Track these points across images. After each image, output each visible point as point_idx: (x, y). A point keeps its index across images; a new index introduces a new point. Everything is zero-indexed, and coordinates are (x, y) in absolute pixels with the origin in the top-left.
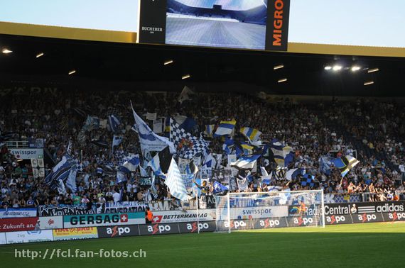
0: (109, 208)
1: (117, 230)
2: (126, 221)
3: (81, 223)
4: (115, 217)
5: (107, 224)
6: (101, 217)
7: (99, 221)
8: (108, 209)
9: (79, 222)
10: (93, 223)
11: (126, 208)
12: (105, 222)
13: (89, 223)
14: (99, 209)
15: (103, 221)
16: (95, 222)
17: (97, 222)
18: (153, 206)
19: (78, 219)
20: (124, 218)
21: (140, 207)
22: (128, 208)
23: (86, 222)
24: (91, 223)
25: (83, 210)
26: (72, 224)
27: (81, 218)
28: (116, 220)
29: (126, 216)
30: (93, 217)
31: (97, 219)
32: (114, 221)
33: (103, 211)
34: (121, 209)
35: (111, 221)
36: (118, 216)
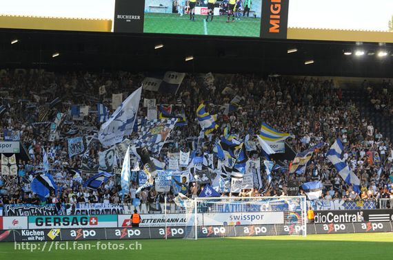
0: (80, 209)
1: (82, 232)
2: (96, 224)
3: (47, 225)
4: (84, 220)
5: (75, 226)
6: (68, 218)
7: (66, 223)
8: (78, 211)
9: (44, 224)
10: (60, 225)
11: (98, 210)
12: (72, 225)
13: (55, 225)
14: (69, 211)
15: (71, 223)
16: (62, 224)
17: (64, 224)
18: (129, 208)
19: (44, 220)
20: (93, 221)
21: (114, 210)
22: (101, 210)
23: (52, 224)
24: (57, 225)
25: (51, 211)
26: (37, 225)
27: (46, 219)
28: (84, 223)
29: (96, 219)
30: (59, 219)
31: (64, 221)
32: (82, 224)
33: (73, 212)
34: (92, 210)
35: (79, 223)
36: (86, 218)
